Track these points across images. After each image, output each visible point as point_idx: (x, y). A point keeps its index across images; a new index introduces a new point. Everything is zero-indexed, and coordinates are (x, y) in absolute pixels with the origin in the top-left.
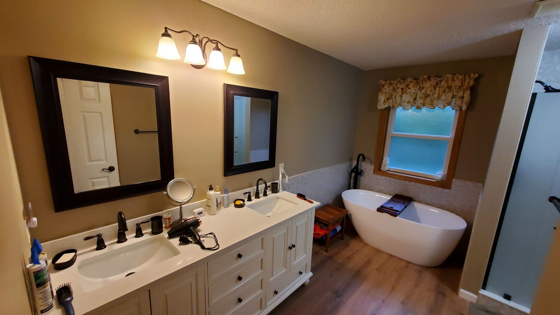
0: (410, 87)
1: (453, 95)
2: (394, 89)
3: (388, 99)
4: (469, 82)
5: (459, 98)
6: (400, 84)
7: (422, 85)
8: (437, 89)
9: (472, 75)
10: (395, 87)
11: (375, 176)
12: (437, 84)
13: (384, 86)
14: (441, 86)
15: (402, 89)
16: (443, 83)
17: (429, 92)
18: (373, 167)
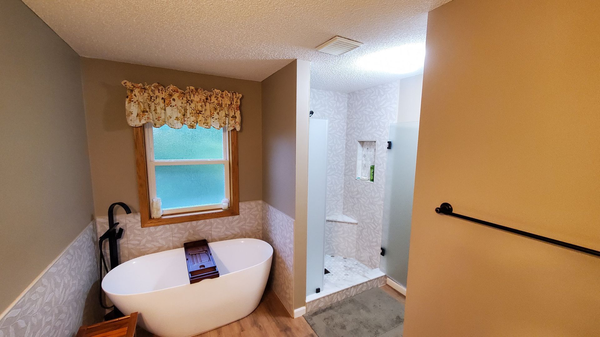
0: (173, 97)
1: (226, 114)
2: (151, 98)
3: (143, 112)
4: (237, 102)
5: (232, 117)
6: (159, 92)
7: (190, 98)
8: (208, 104)
9: (238, 95)
10: (152, 96)
11: (146, 230)
12: (207, 99)
13: (132, 91)
14: (212, 102)
15: (163, 98)
16: (214, 100)
17: (200, 108)
18: (139, 218)
